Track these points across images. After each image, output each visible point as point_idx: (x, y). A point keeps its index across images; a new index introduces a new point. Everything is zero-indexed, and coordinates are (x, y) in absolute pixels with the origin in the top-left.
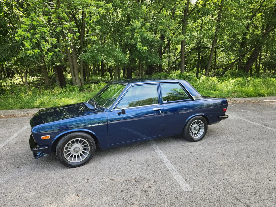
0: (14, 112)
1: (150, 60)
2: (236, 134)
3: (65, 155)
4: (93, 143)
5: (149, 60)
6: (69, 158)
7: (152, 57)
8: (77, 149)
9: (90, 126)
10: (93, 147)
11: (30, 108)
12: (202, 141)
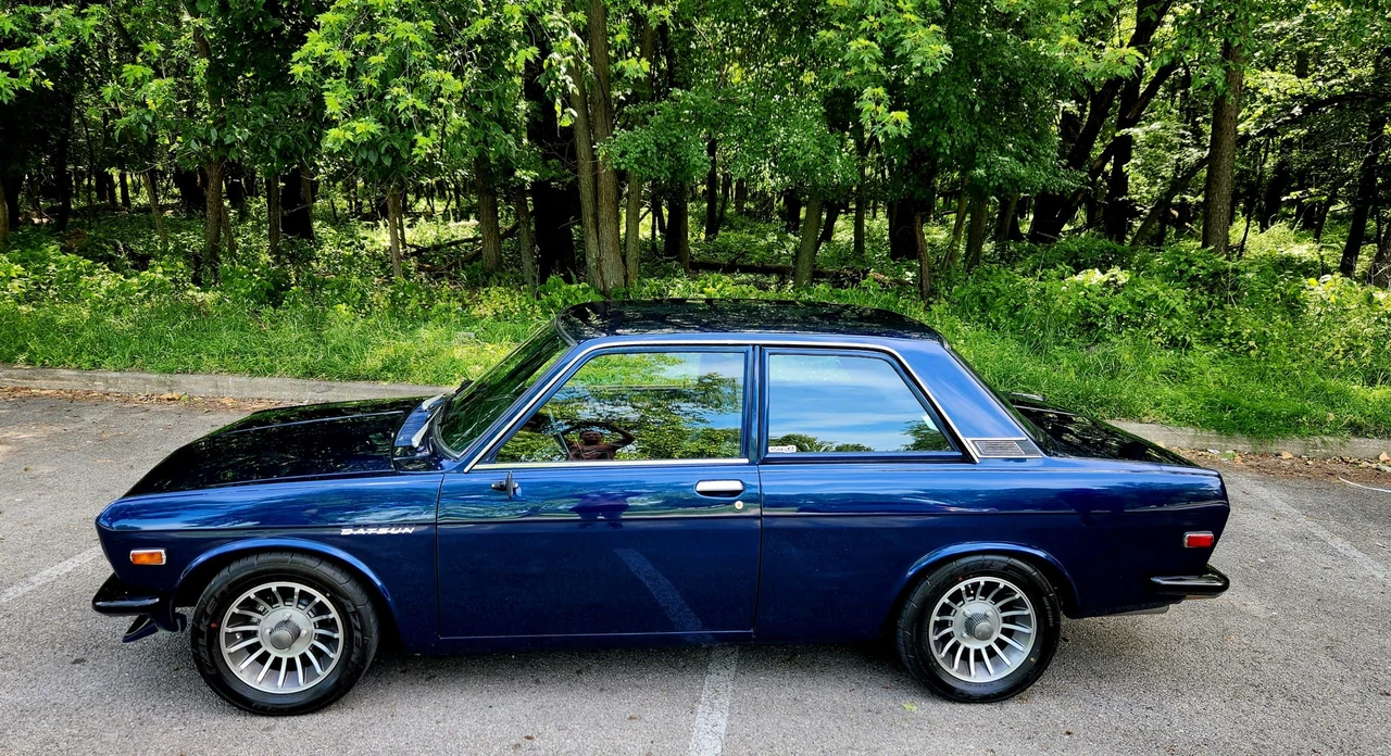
0: (275, 388)
1: (988, 168)
2: (1280, 702)
3: (227, 651)
4: (357, 613)
5: (980, 172)
6: (244, 666)
7: (1003, 152)
8: (285, 634)
9: (345, 532)
10: (358, 635)
11: (342, 377)
12: (1012, 707)
